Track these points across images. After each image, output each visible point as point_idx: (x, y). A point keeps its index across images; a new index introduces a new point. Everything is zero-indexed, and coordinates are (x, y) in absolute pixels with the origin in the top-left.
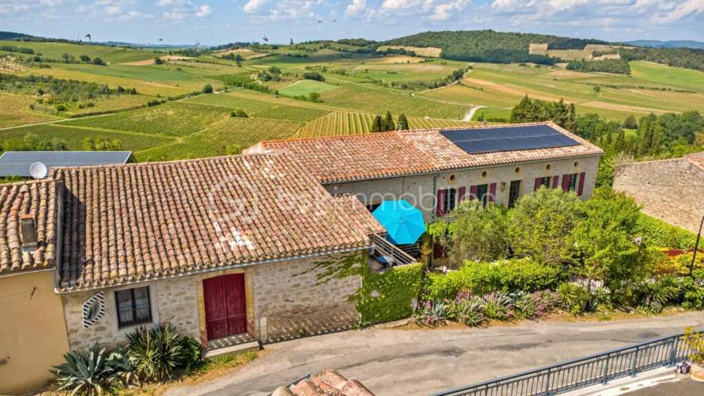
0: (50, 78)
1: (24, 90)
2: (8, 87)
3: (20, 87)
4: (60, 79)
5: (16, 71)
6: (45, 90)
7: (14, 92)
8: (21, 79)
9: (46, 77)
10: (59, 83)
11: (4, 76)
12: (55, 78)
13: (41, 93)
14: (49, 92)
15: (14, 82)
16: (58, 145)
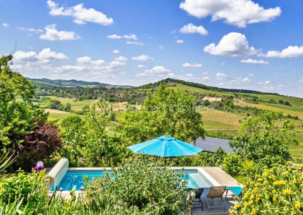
0: (255, 108)
1: (241, 113)
2: (235, 112)
3: (240, 112)
4: (260, 109)
5: (241, 104)
6: (250, 114)
7: (236, 114)
8: (242, 108)
9: (253, 107)
10: (258, 111)
11: (235, 106)
12: (258, 108)
13: (248, 115)
14: (252, 115)
15: (238, 109)
16: (229, 137)
